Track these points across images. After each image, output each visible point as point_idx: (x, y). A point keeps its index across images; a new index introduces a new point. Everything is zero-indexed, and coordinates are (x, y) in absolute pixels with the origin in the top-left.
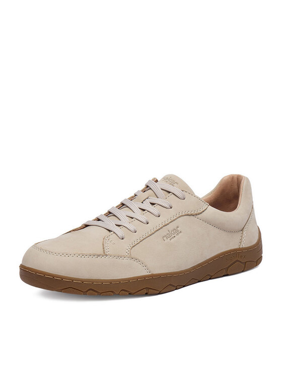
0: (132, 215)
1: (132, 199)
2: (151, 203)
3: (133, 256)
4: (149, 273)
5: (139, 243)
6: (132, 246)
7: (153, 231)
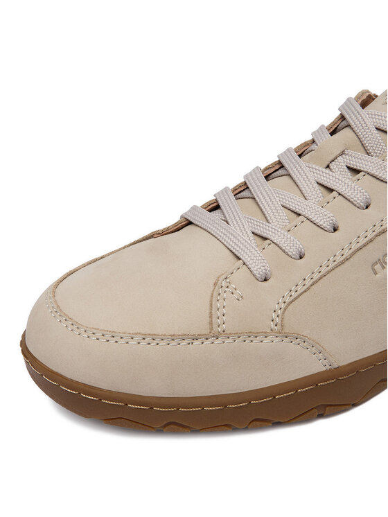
0: (297, 203)
1: (302, 152)
2: (348, 168)
3: (286, 330)
4: (328, 367)
5: (308, 289)
6: (288, 300)
7: (347, 253)
